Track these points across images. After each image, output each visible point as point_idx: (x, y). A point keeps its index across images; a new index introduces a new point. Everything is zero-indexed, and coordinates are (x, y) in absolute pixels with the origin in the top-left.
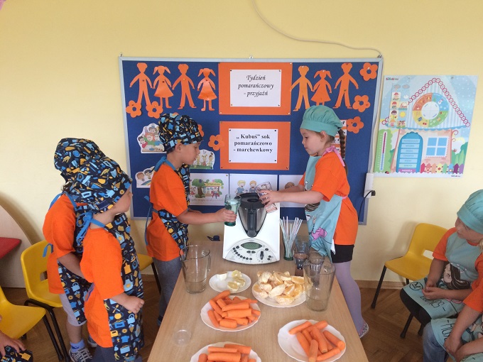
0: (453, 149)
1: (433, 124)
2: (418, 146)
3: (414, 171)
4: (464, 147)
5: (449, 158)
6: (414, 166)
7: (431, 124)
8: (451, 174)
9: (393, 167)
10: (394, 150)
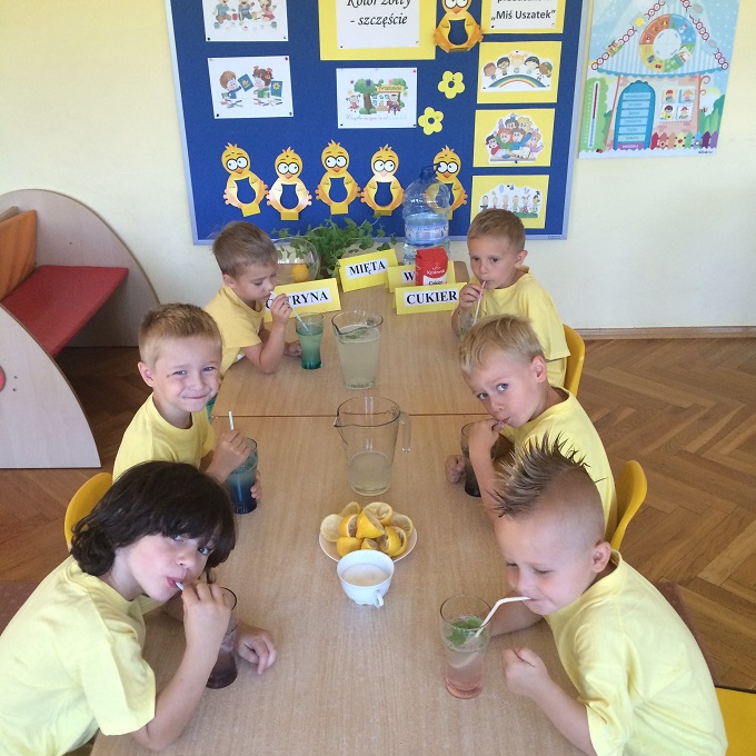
0: (701, 108)
1: (672, 67)
2: (647, 104)
3: (641, 146)
4: (719, 104)
5: (695, 123)
6: (642, 138)
7: (668, 67)
8: (698, 149)
9: (608, 142)
10: (610, 113)
